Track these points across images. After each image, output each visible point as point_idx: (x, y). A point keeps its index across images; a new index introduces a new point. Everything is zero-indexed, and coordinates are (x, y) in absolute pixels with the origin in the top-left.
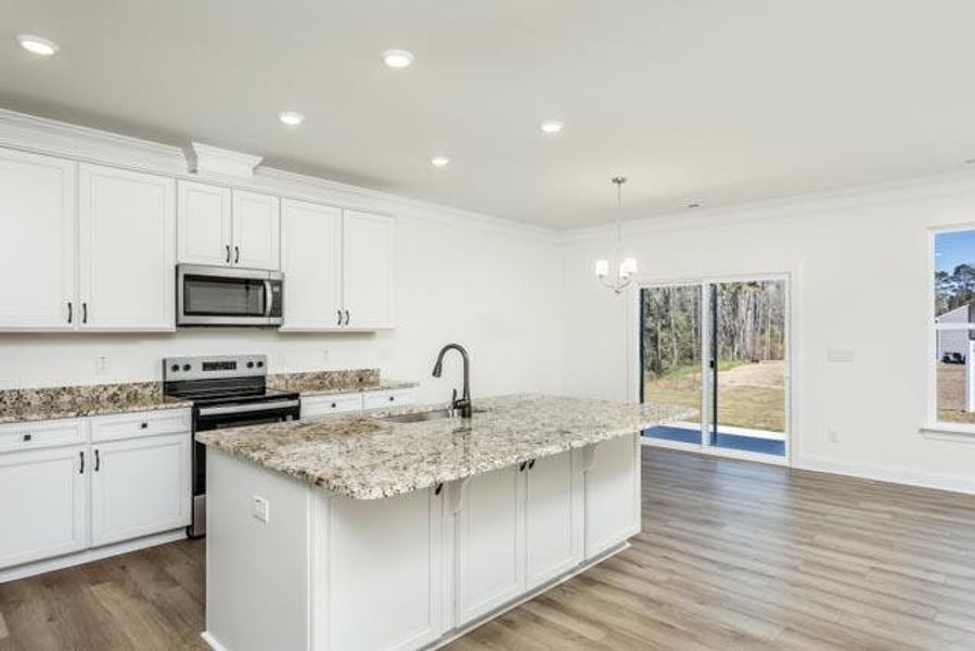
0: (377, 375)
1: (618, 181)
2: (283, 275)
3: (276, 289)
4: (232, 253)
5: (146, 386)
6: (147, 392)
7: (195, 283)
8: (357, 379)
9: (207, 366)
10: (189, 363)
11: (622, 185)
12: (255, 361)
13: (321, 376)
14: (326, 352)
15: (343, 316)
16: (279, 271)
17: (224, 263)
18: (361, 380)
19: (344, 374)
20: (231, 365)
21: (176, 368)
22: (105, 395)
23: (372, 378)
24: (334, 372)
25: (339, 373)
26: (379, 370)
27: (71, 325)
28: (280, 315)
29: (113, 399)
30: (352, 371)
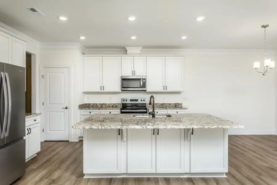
0: (182, 105)
1: (264, 27)
2: (146, 77)
3: (144, 81)
4: (134, 73)
5: (119, 104)
6: (119, 105)
7: (125, 80)
8: (174, 106)
9: (131, 100)
10: (127, 99)
11: (267, 28)
12: (143, 99)
13: (162, 104)
14: (164, 98)
15: (165, 87)
16: (146, 76)
17: (132, 75)
18: (176, 106)
19: (170, 104)
20: (137, 100)
21: (124, 100)
22: (111, 106)
23: (179, 106)
24: (167, 104)
25: (168, 104)
26: (182, 104)
27: (101, 91)
28: (145, 87)
29: (112, 107)
30: (172, 104)
